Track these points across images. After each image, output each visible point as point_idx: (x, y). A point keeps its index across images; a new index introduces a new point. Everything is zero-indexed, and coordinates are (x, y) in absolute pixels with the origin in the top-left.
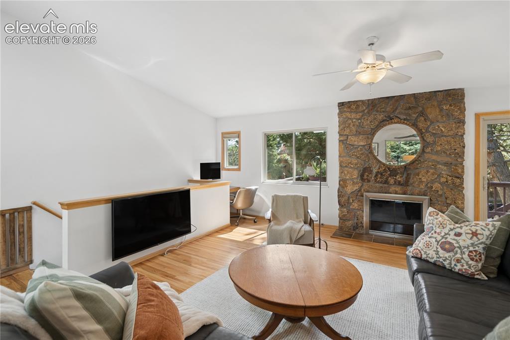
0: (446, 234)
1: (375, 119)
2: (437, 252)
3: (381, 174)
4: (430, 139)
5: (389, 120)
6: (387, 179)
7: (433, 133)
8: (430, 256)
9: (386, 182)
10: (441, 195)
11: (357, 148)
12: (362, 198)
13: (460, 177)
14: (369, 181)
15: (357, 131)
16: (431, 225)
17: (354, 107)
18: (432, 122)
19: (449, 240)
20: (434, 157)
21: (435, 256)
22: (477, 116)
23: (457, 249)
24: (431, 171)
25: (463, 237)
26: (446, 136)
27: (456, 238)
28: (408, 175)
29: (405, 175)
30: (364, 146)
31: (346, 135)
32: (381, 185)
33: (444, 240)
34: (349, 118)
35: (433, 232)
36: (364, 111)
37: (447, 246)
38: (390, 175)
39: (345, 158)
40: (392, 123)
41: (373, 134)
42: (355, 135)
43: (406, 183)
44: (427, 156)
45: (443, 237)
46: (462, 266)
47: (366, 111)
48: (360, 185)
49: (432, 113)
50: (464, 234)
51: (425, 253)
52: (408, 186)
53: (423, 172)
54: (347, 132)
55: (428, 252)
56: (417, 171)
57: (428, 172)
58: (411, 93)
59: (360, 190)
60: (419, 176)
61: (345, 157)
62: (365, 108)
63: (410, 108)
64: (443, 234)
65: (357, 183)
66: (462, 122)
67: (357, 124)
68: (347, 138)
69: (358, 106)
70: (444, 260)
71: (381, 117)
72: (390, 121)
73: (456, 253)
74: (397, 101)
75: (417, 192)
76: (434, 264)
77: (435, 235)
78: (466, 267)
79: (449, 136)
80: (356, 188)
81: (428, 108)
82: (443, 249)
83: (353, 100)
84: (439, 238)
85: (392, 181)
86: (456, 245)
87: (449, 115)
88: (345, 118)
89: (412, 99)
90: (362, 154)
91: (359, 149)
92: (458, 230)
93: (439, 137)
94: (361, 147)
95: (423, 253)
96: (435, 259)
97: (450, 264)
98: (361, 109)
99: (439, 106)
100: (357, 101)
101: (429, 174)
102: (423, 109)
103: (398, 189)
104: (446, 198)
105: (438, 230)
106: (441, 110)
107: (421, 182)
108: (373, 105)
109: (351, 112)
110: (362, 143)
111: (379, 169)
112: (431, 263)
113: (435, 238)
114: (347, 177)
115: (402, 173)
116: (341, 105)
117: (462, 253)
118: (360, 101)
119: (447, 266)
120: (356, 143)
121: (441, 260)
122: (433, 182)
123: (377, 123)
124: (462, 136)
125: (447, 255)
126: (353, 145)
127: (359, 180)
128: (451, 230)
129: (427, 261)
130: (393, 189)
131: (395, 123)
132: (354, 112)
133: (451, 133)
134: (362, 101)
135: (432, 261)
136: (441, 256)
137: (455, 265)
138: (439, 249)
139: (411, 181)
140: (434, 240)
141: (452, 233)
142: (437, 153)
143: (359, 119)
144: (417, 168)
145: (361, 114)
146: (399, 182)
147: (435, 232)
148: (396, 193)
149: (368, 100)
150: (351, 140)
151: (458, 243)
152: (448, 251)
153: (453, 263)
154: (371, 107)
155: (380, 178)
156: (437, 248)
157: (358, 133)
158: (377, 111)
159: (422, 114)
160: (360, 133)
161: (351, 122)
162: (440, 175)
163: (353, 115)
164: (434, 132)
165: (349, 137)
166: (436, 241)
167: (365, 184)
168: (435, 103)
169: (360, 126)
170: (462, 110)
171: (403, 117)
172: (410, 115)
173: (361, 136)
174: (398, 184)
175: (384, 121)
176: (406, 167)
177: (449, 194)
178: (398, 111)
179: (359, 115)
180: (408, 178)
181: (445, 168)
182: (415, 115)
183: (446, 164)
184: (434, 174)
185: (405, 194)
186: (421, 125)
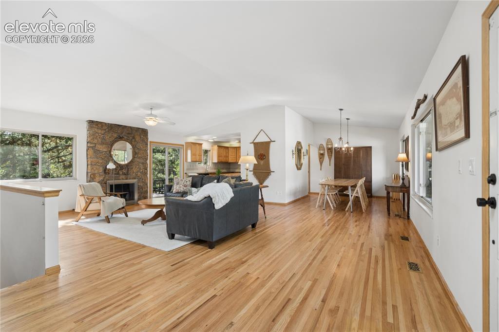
1: (112, 136)
3: (116, 169)
4: (137, 151)
5: (120, 138)
6: (118, 171)
9: (118, 174)
10: (141, 178)
13: (147, 169)
14: (109, 174)
15: (102, 142)
17: (99, 125)
18: (137, 143)
20: (138, 160)
22: (150, 142)
24: (137, 167)
28: (128, 169)
29: (126, 169)
30: (106, 152)
31: (94, 143)
32: (115, 175)
34: (97, 132)
36: (105, 130)
38: (120, 170)
40: (121, 140)
41: (112, 145)
42: (101, 144)
43: (126, 174)
44: (136, 159)
47: (107, 130)
48: (104, 176)
49: (137, 138)
52: (128, 175)
53: (134, 167)
54: (96, 141)
56: (131, 167)
57: (136, 167)
59: (104, 180)
60: (132, 169)
61: (94, 158)
62: (106, 128)
63: (129, 134)
65: (102, 176)
66: (147, 145)
67: (102, 136)
69: (102, 126)
71: (116, 135)
74: (123, 128)
75: (132, 177)
79: (143, 150)
80: (101, 178)
81: (136, 135)
83: (99, 121)
85: (121, 173)
87: (143, 141)
88: (94, 132)
89: (130, 129)
90: (105, 156)
91: (103, 153)
93: (140, 150)
98: (104, 127)
99: (140, 135)
100: (102, 123)
102: (134, 135)
103: (123, 177)
106: (141, 137)
107: (134, 172)
108: (112, 127)
109: (98, 129)
110: (105, 150)
114: (96, 172)
115: (125, 168)
116: (91, 123)
120: (101, 149)
122: (138, 172)
123: (114, 139)
124: (147, 151)
126: (99, 151)
127: (103, 173)
130: (121, 177)
131: (123, 140)
132: (100, 129)
134: (105, 123)
139: (129, 172)
142: (139, 158)
143: (103, 134)
145: (104, 131)
148: (123, 179)
149: (108, 124)
150: (98, 147)
154: (110, 129)
155: (115, 171)
157: (102, 143)
158: (113, 132)
159: (134, 138)
161: (97, 135)
162: (140, 169)
163: (100, 131)
164: (138, 147)
165: (97, 145)
167: (107, 175)
169: (103, 139)
170: (147, 139)
171: (126, 137)
172: (129, 138)
173: (104, 146)
174: (124, 174)
175: (117, 138)
176: (127, 165)
177: (143, 178)
178: (123, 134)
179: (103, 132)
180: (128, 171)
181: (141, 165)
182: (131, 138)
183: (143, 163)
184: (138, 168)
185: (127, 179)
186: (133, 143)
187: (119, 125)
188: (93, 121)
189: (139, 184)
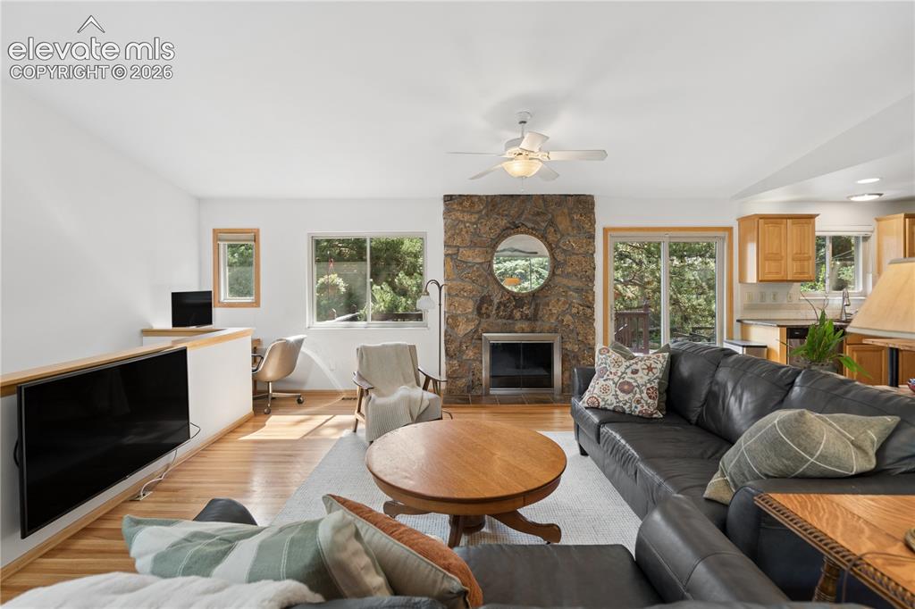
0: (623, 373)
1: (496, 225)
2: (616, 396)
3: (505, 305)
4: (560, 258)
5: (514, 228)
6: (512, 312)
7: (563, 249)
8: (609, 402)
9: (511, 317)
10: (573, 330)
11: (473, 266)
12: (479, 342)
13: (591, 307)
14: (488, 316)
15: (471, 242)
16: (604, 365)
17: (467, 204)
18: (562, 235)
19: (626, 379)
20: (565, 281)
21: (614, 401)
22: (606, 230)
23: (636, 388)
24: (563, 299)
25: (640, 374)
26: (577, 254)
27: (633, 376)
28: (537, 305)
29: (533, 306)
30: (481, 264)
31: (456, 246)
32: (504, 321)
33: (621, 380)
34: (460, 221)
35: (608, 373)
36: (481, 211)
37: (626, 387)
38: (516, 307)
39: (454, 282)
40: (518, 233)
41: (494, 246)
42: (469, 247)
43: (533, 318)
44: (558, 279)
45: (620, 377)
46: (643, 406)
47: (483, 213)
48: (477, 322)
49: (563, 224)
50: (640, 370)
51: (603, 399)
52: (537, 320)
53: (553, 300)
54: (458, 241)
55: (606, 398)
56: (547, 300)
57: (559, 300)
58: (538, 193)
59: (476, 331)
60: (548, 306)
61: (454, 280)
62: (482, 207)
63: (538, 214)
64: (619, 374)
65: (473, 320)
66: (592, 237)
67: (472, 230)
68: (458, 250)
69: (472, 204)
70: (625, 404)
71: (503, 222)
72: (516, 230)
73: (635, 394)
74: (523, 201)
75: (547, 328)
76: (614, 411)
77: (611, 376)
78: (646, 407)
79: (581, 254)
80: (471, 327)
81: (557, 216)
82: (623, 391)
83: (466, 194)
84: (616, 379)
85: (517, 315)
86: (635, 384)
87: (579, 228)
88: (454, 220)
89: (541, 201)
90: (480, 276)
91: (475, 268)
92: (634, 367)
93: (570, 255)
94: (477, 266)
95: (600, 400)
96: (615, 405)
97: (631, 407)
98: (477, 208)
99: (570, 214)
100: (471, 196)
101: (560, 303)
102: (553, 216)
103: (525, 325)
104: (578, 334)
105: (613, 370)
106: (572, 220)
107: (552, 314)
108: (494, 204)
109: (463, 211)
110: (478, 260)
111: (502, 297)
112: (609, 410)
113: (613, 380)
114: (459, 312)
115: (530, 304)
116: (449, 199)
117: (641, 392)
118: (476, 196)
119: (627, 411)
120: (470, 259)
121: (621, 404)
122: (564, 313)
123: (498, 231)
124: (592, 254)
125: (627, 397)
126: (466, 263)
127: (475, 316)
128: (628, 367)
129: (605, 409)
130: (519, 325)
131: (522, 233)
132: (468, 212)
133: (582, 251)
134: (479, 197)
135: (611, 408)
136: (621, 399)
137: (636, 407)
138: (619, 392)
139: (540, 314)
140: (611, 382)
141: (629, 371)
142: (568, 275)
143: (474, 223)
144: (547, 296)
145: (477, 216)
146: (527, 315)
147: (611, 373)
148: (523, 331)
149: (487, 196)
150: (464, 255)
151: (636, 381)
152: (627, 392)
153: (634, 405)
154: (490, 208)
155: (504, 311)
156: (616, 391)
157: (473, 245)
158: (499, 214)
159: (552, 223)
160: (475, 244)
161: (462, 226)
162: (571, 305)
163: (466, 217)
164: (565, 248)
165: (461, 250)
166: (614, 383)
167: (483, 320)
168: (566, 211)
169: (476, 234)
170: (593, 222)
171: (530, 225)
172: (538, 223)
173: (478, 249)
174: (525, 318)
175: (507, 228)
176: (534, 295)
177: (580, 329)
178: (524, 216)
179: (474, 218)
180: (536, 310)
181: (576, 295)
182: (544, 225)
183: (577, 290)
184: (564, 303)
185: (533, 332)
186: (551, 238)
187: (512, 196)
188: (451, 196)
189: (569, 347)
